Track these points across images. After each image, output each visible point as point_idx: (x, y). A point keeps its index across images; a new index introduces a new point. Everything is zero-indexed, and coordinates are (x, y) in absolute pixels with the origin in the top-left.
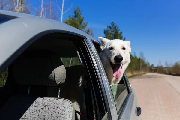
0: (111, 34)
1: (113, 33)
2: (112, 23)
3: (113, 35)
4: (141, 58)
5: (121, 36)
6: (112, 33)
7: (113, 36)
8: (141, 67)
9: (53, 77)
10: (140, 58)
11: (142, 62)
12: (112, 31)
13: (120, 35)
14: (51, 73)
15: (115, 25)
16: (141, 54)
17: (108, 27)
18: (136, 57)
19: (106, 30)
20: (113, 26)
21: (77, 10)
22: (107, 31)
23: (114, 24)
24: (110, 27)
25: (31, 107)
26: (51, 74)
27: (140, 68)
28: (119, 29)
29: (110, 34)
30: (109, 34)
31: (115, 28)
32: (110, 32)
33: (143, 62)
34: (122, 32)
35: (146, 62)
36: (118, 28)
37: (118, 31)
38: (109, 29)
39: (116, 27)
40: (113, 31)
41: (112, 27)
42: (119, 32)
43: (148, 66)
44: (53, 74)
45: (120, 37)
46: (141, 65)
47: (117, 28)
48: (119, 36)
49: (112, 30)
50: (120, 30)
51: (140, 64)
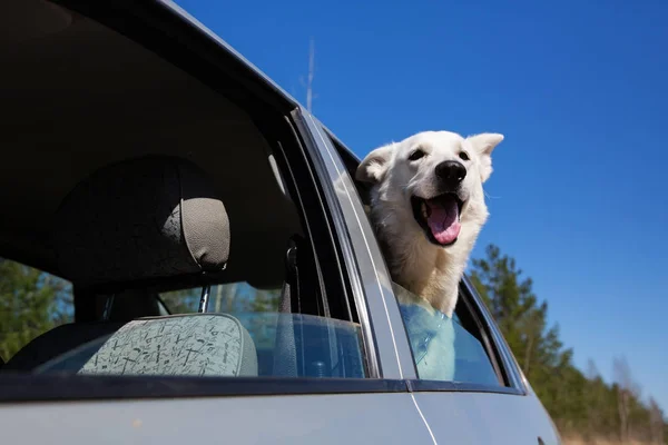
0: (488, 288)
1: (498, 286)
2: (491, 247)
3: (497, 293)
4: (622, 386)
5: (527, 296)
6: (493, 284)
7: (498, 298)
8: (624, 418)
9: (178, 227)
10: (615, 386)
11: (626, 398)
12: (492, 280)
13: (525, 290)
14: (170, 212)
15: (501, 256)
16: (620, 366)
18: (599, 381)
20: (496, 261)
23: (498, 249)
24: (483, 264)
25: (101, 351)
26: (170, 218)
27: (623, 427)
28: (516, 269)
31: (502, 265)
32: (485, 282)
33: (633, 400)
34: (529, 282)
35: (644, 398)
36: (513, 264)
38: (480, 271)
39: (505, 261)
40: (495, 280)
41: (490, 264)
42: (520, 280)
43: (653, 419)
44: (176, 218)
45: (524, 299)
46: (625, 412)
47: (508, 267)
48: (521, 296)
49: (492, 275)
50: (520, 272)
51: (621, 407)
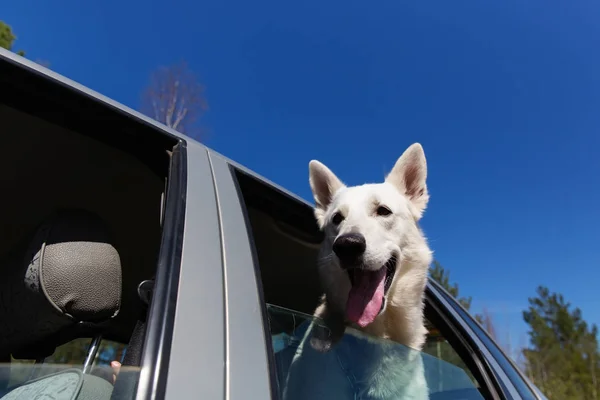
0: (547, 319)
1: (554, 317)
2: (540, 288)
3: (554, 323)
5: (580, 322)
6: (549, 316)
7: (556, 327)
12: (547, 313)
13: (577, 319)
14: (31, 259)
15: (551, 295)
17: (530, 301)
19: (528, 310)
20: (547, 298)
21: (437, 269)
22: (531, 314)
23: (547, 289)
24: (538, 302)
28: (565, 303)
29: (543, 322)
30: (540, 323)
31: (553, 301)
32: (543, 315)
34: (578, 311)
36: (561, 298)
37: (566, 307)
38: (537, 307)
39: (554, 297)
40: (550, 313)
41: (543, 301)
42: (571, 310)
45: (578, 326)
47: (558, 301)
48: (575, 323)
49: (547, 309)
50: (568, 305)
